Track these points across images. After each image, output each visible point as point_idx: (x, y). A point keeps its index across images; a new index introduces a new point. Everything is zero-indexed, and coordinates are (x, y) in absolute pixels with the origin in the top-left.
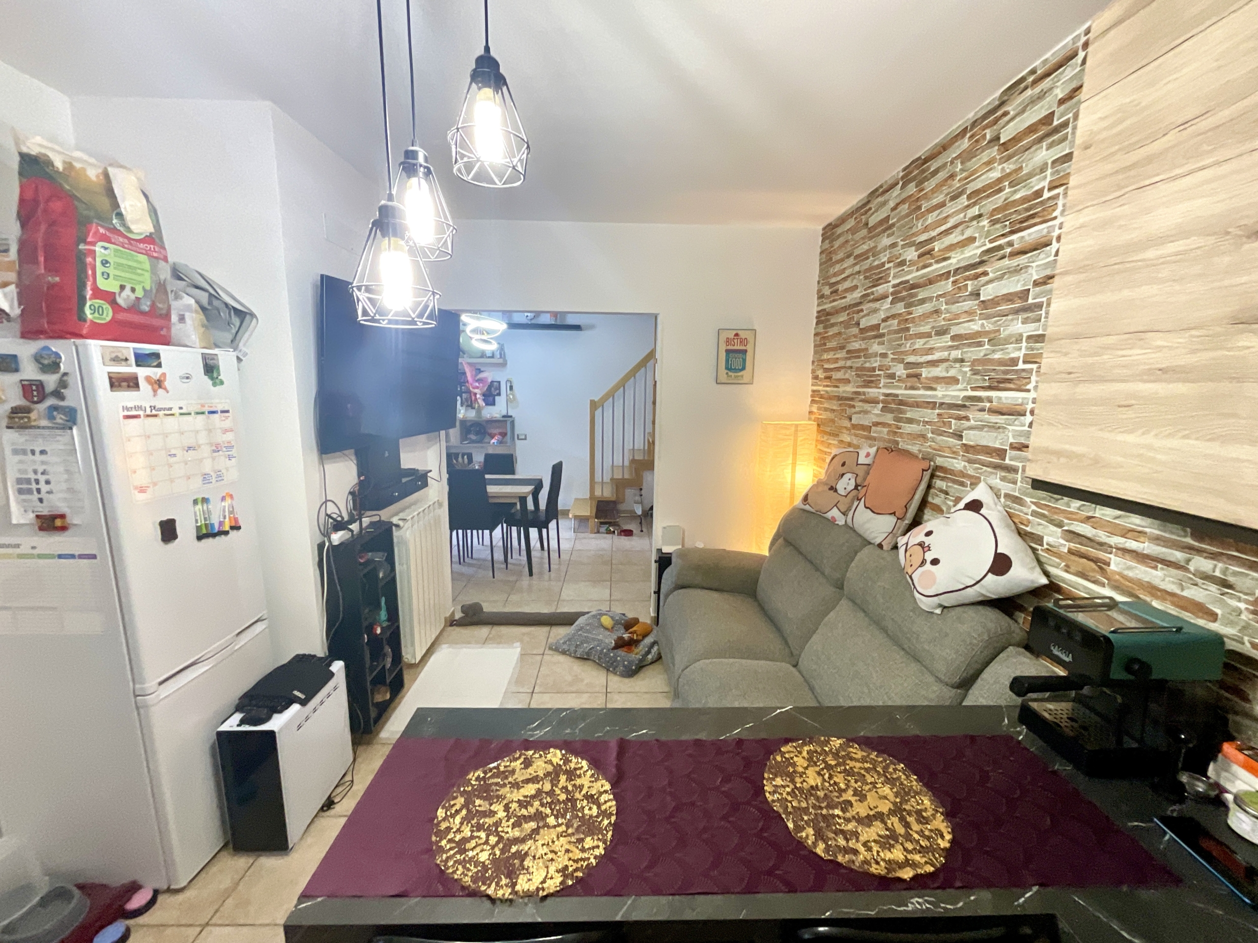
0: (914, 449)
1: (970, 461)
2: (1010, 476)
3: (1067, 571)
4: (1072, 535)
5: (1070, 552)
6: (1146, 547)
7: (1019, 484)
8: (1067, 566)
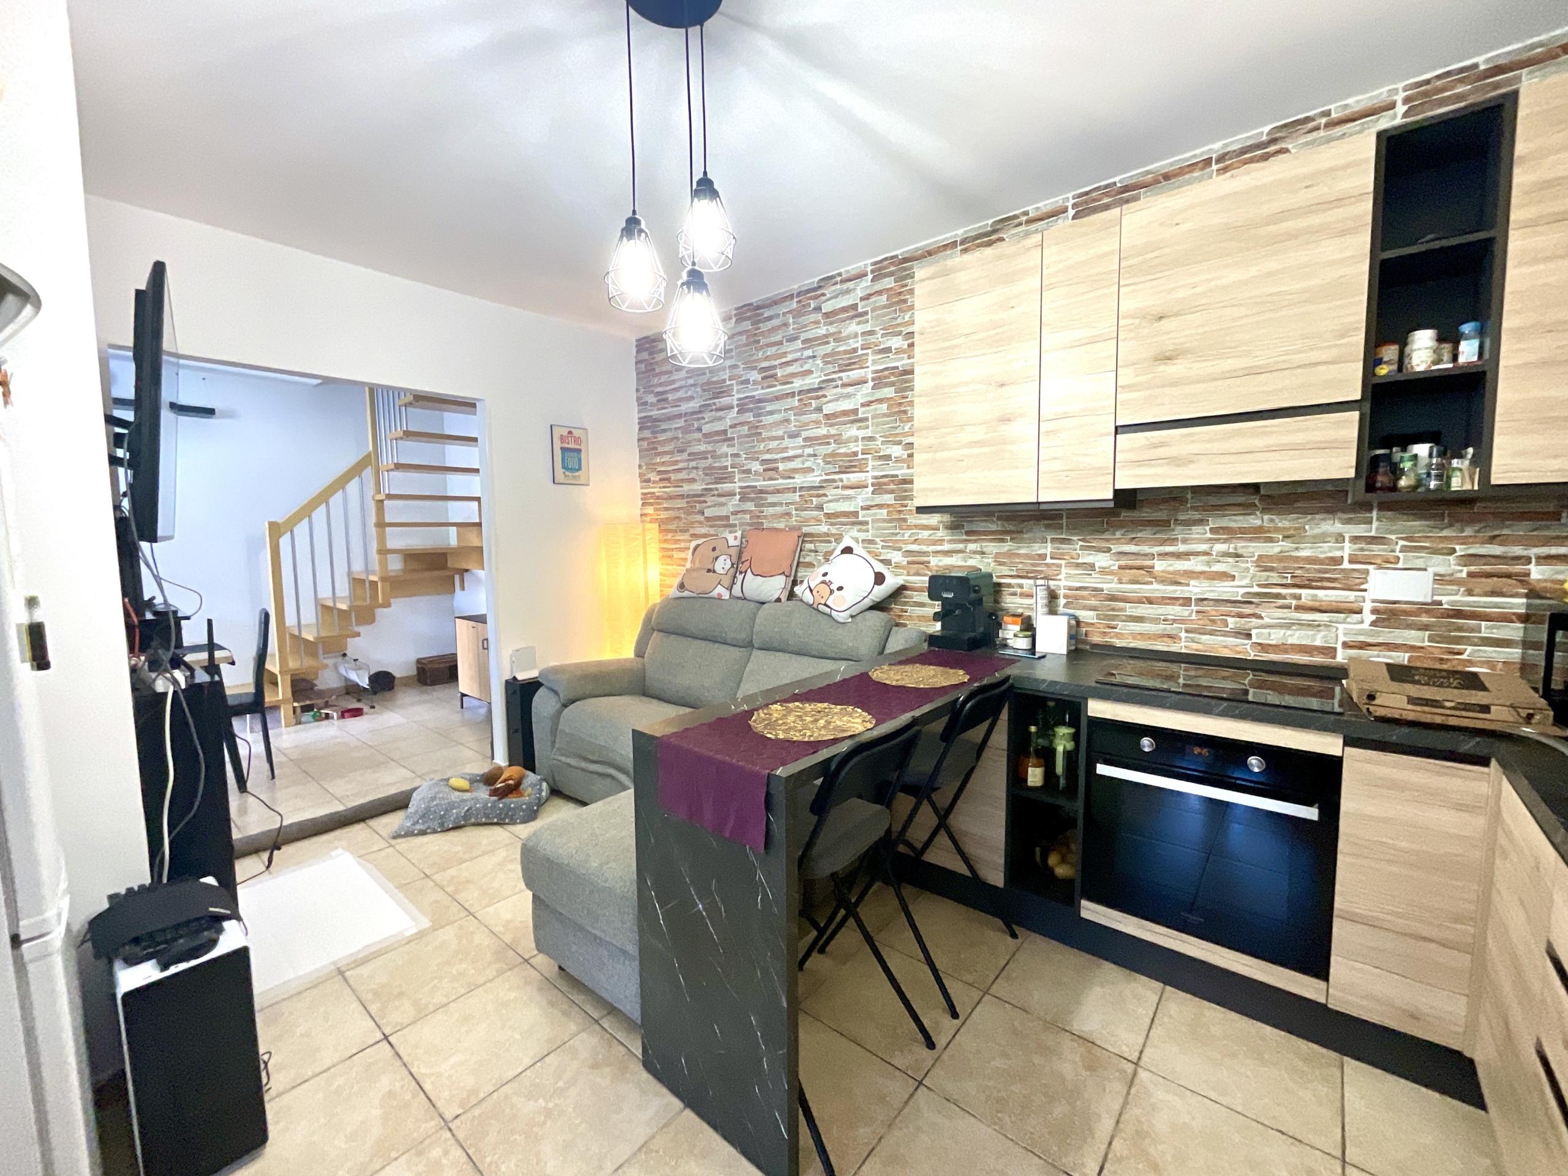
0: (781, 526)
1: (832, 524)
2: (864, 528)
3: (908, 575)
4: (909, 553)
5: (909, 563)
6: (946, 547)
7: (871, 531)
8: (908, 572)
